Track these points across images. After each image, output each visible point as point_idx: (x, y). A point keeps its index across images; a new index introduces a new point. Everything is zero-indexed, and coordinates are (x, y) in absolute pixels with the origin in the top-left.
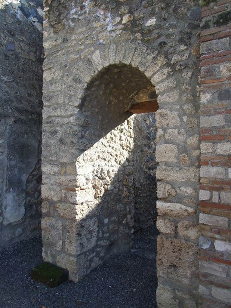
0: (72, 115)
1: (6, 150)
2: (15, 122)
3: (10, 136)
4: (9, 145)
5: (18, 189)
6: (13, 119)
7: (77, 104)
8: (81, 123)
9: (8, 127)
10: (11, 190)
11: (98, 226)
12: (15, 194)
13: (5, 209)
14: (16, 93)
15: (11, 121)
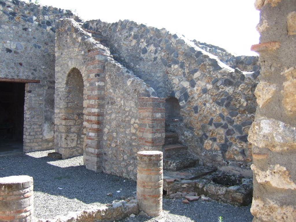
0: (63, 87)
1: (44, 102)
2: (48, 88)
3: (46, 95)
4: (45, 100)
5: (50, 122)
6: (47, 87)
7: (65, 83)
8: (67, 91)
9: (45, 91)
10: (47, 122)
11: (77, 137)
12: (48, 125)
13: (44, 131)
14: (49, 73)
15: (46, 88)
